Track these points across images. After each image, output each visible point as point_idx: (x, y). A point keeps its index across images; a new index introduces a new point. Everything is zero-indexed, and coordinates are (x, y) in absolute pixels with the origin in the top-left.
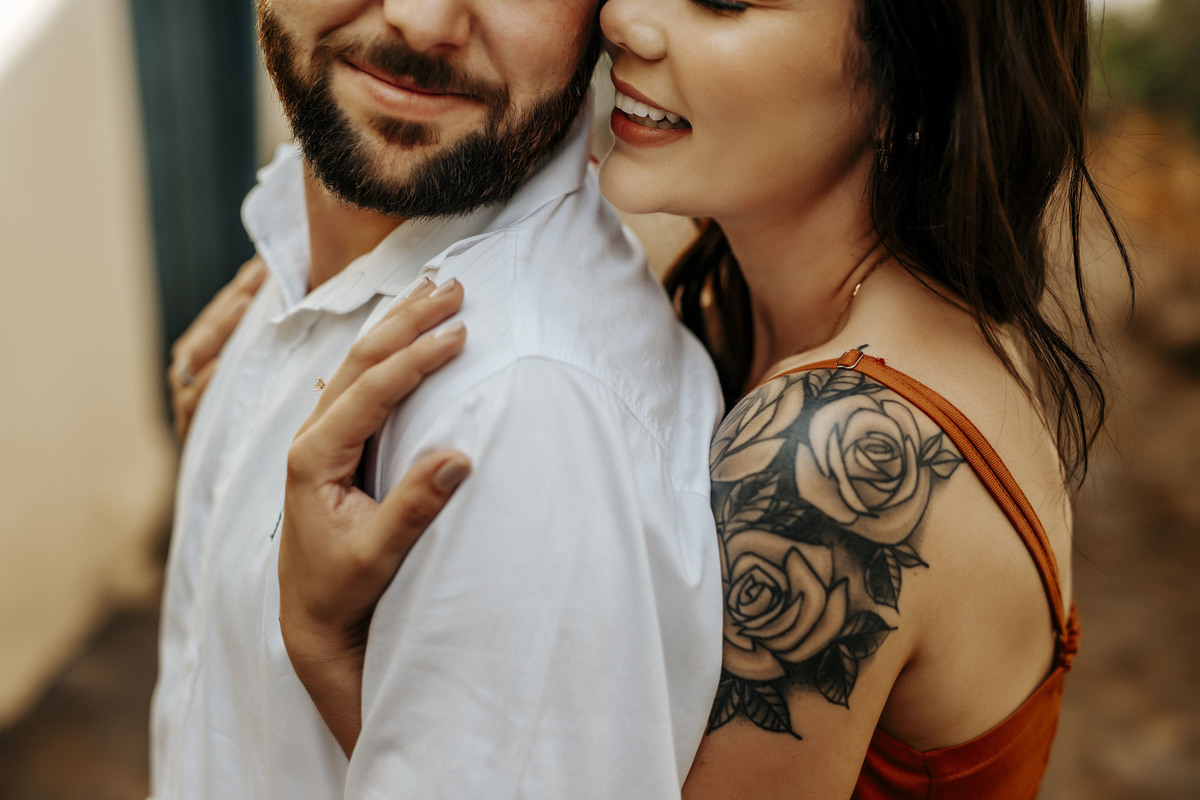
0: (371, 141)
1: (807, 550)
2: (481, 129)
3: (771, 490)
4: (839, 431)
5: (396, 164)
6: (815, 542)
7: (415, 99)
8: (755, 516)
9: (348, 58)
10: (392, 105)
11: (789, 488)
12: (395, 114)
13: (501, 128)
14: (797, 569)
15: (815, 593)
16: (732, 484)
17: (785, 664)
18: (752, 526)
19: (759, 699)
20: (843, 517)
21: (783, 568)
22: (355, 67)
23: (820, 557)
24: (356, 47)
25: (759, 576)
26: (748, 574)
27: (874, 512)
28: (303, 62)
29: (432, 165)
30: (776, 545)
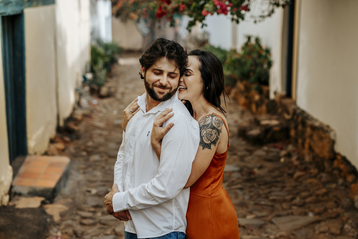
0: (158, 94)
1: (213, 130)
2: (169, 92)
3: (210, 125)
4: (215, 119)
5: (161, 96)
6: (214, 129)
7: (163, 90)
8: (209, 127)
9: (156, 86)
10: (160, 90)
11: (212, 124)
12: (160, 91)
13: (171, 92)
14: (213, 132)
15: (214, 134)
16: (206, 125)
17: (211, 142)
18: (209, 128)
19: (208, 145)
20: (216, 127)
21: (211, 132)
22: (156, 87)
23: (214, 131)
24: (156, 85)
25: (209, 133)
26: (208, 133)
27: (219, 127)
28: (151, 86)
29: (164, 96)
30: (211, 130)
